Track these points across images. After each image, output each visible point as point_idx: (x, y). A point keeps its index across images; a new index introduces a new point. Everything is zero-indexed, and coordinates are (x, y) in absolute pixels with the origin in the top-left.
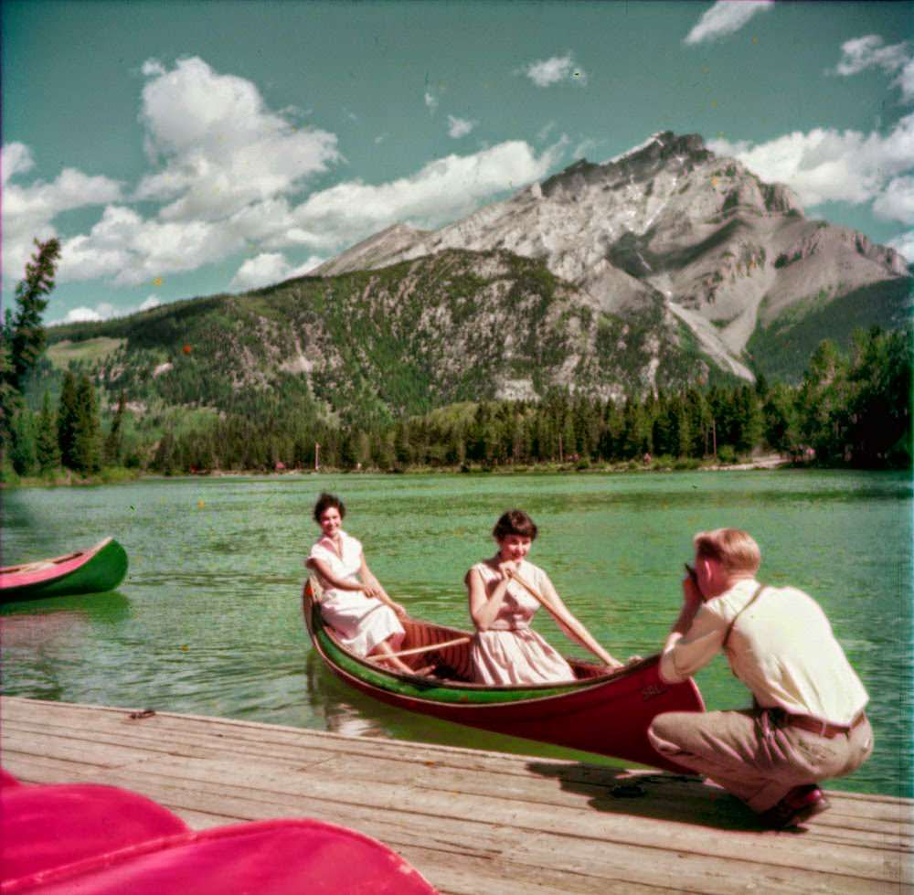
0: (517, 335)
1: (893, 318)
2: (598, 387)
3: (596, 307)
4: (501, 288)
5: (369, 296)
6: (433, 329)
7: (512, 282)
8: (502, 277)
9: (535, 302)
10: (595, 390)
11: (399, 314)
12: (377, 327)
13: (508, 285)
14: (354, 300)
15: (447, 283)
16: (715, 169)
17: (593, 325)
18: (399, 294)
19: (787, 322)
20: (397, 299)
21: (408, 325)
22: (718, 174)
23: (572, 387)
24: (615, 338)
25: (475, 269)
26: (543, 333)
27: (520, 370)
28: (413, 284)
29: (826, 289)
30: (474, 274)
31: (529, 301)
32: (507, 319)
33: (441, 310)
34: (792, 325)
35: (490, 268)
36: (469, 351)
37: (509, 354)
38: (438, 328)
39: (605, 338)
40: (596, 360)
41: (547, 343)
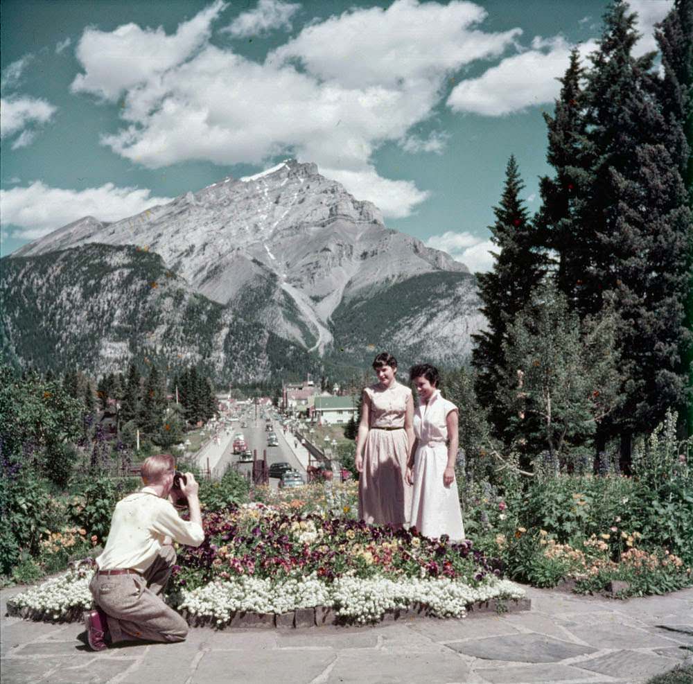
0: (125, 309)
1: (429, 300)
2: (179, 348)
3: (188, 290)
4: (121, 274)
5: (23, 277)
6: (68, 302)
7: (129, 271)
8: (124, 266)
9: (142, 285)
10: (176, 350)
11: (44, 290)
12: (26, 300)
13: (126, 272)
14: (10, 280)
15: (84, 269)
16: (324, 189)
17: (183, 303)
18: (47, 276)
19: (362, 299)
20: (45, 280)
21: (50, 299)
22: (325, 192)
23: (159, 348)
24: (199, 312)
25: (108, 259)
26: (144, 308)
27: (121, 334)
28: (59, 269)
29: (390, 277)
30: (106, 262)
31: (137, 285)
32: (120, 297)
33: (76, 288)
34: (365, 302)
35: (118, 259)
36: (89, 320)
37: (115, 323)
38: (71, 302)
39: (191, 312)
40: (182, 328)
41: (146, 315)
